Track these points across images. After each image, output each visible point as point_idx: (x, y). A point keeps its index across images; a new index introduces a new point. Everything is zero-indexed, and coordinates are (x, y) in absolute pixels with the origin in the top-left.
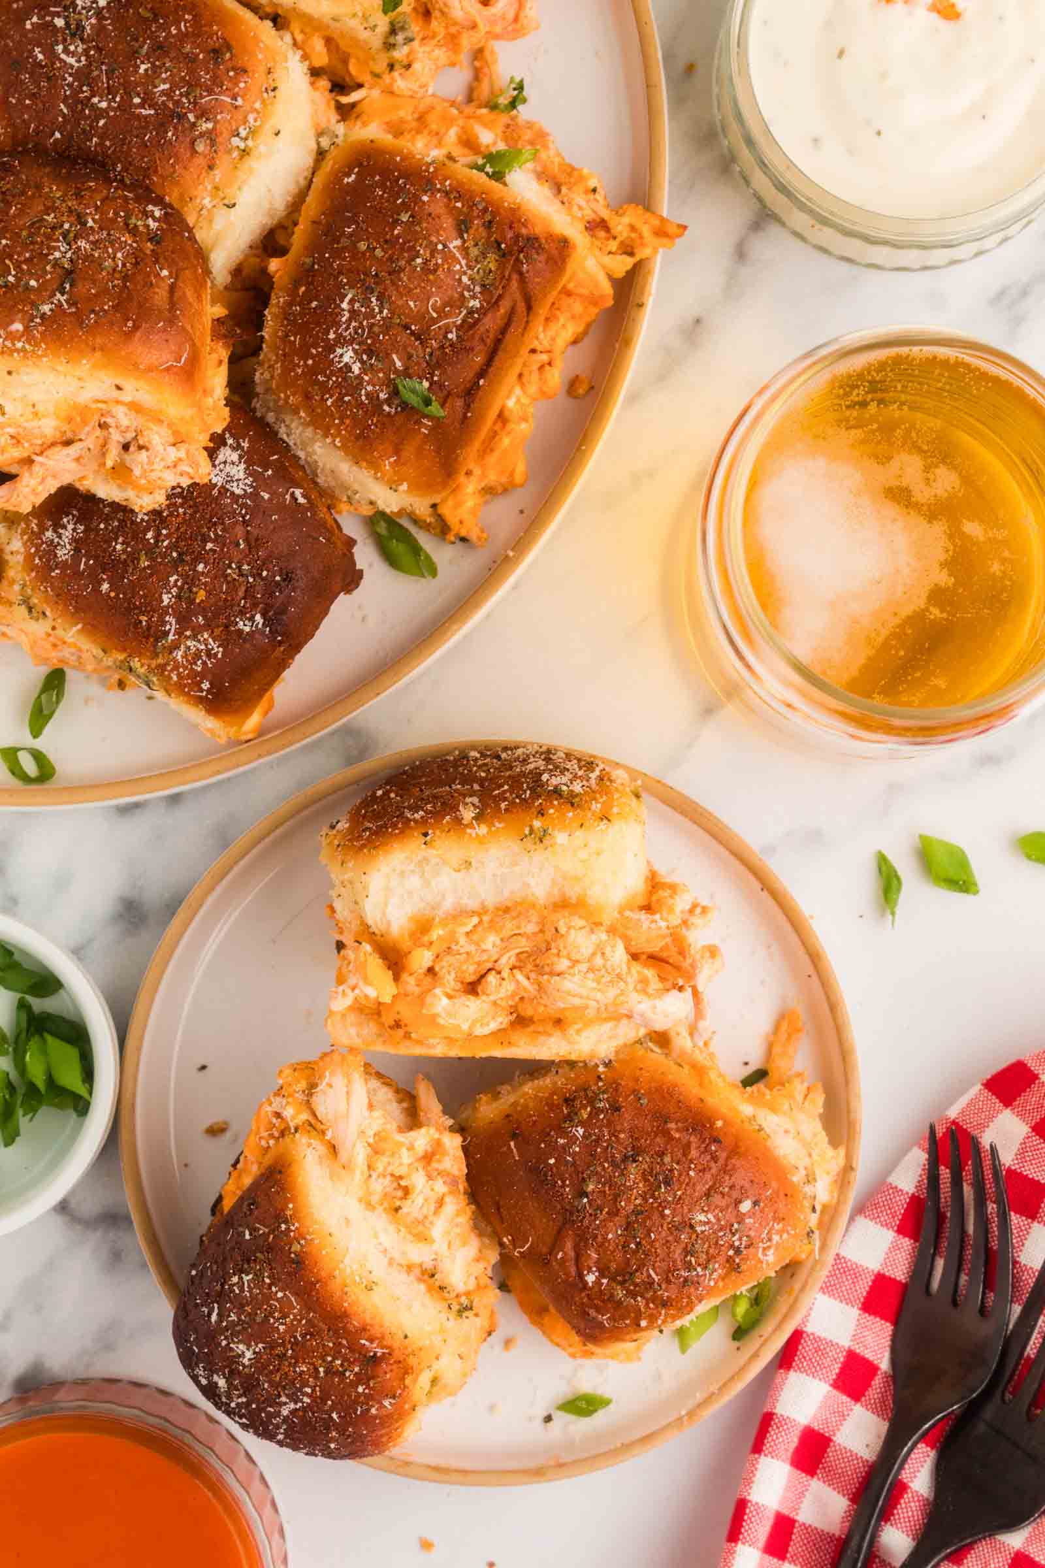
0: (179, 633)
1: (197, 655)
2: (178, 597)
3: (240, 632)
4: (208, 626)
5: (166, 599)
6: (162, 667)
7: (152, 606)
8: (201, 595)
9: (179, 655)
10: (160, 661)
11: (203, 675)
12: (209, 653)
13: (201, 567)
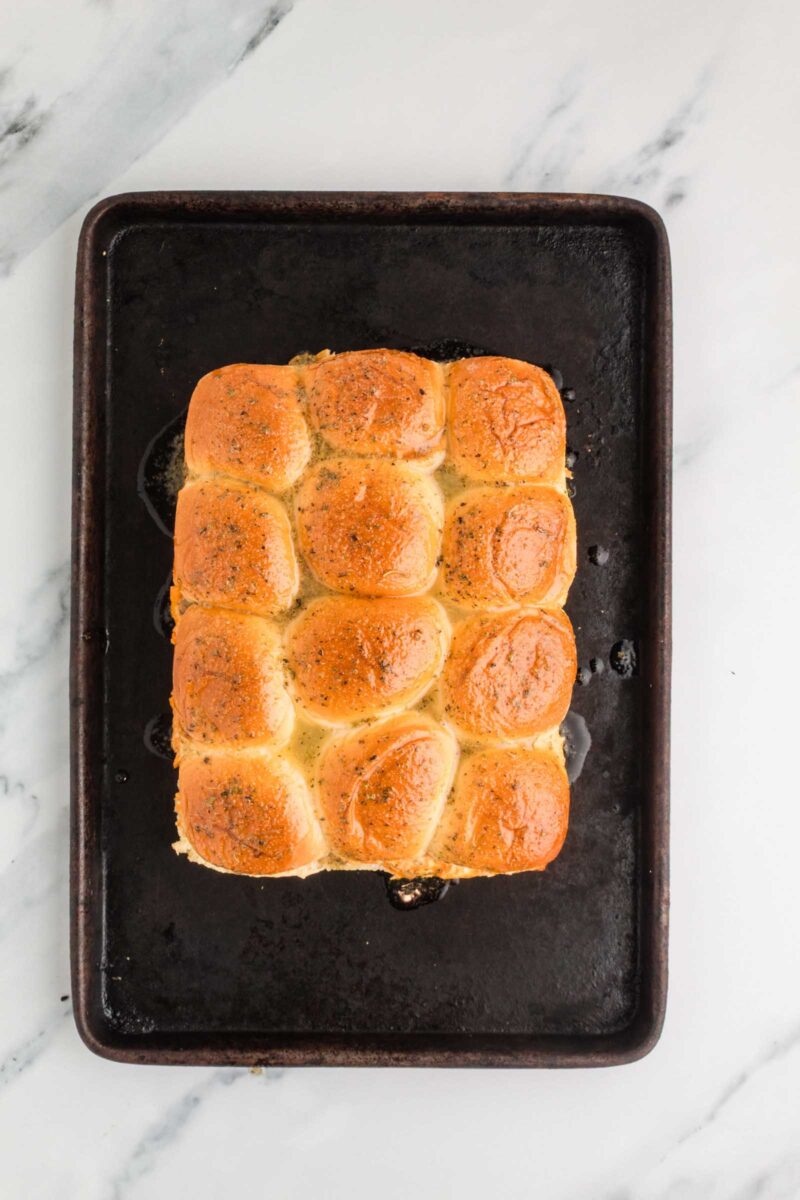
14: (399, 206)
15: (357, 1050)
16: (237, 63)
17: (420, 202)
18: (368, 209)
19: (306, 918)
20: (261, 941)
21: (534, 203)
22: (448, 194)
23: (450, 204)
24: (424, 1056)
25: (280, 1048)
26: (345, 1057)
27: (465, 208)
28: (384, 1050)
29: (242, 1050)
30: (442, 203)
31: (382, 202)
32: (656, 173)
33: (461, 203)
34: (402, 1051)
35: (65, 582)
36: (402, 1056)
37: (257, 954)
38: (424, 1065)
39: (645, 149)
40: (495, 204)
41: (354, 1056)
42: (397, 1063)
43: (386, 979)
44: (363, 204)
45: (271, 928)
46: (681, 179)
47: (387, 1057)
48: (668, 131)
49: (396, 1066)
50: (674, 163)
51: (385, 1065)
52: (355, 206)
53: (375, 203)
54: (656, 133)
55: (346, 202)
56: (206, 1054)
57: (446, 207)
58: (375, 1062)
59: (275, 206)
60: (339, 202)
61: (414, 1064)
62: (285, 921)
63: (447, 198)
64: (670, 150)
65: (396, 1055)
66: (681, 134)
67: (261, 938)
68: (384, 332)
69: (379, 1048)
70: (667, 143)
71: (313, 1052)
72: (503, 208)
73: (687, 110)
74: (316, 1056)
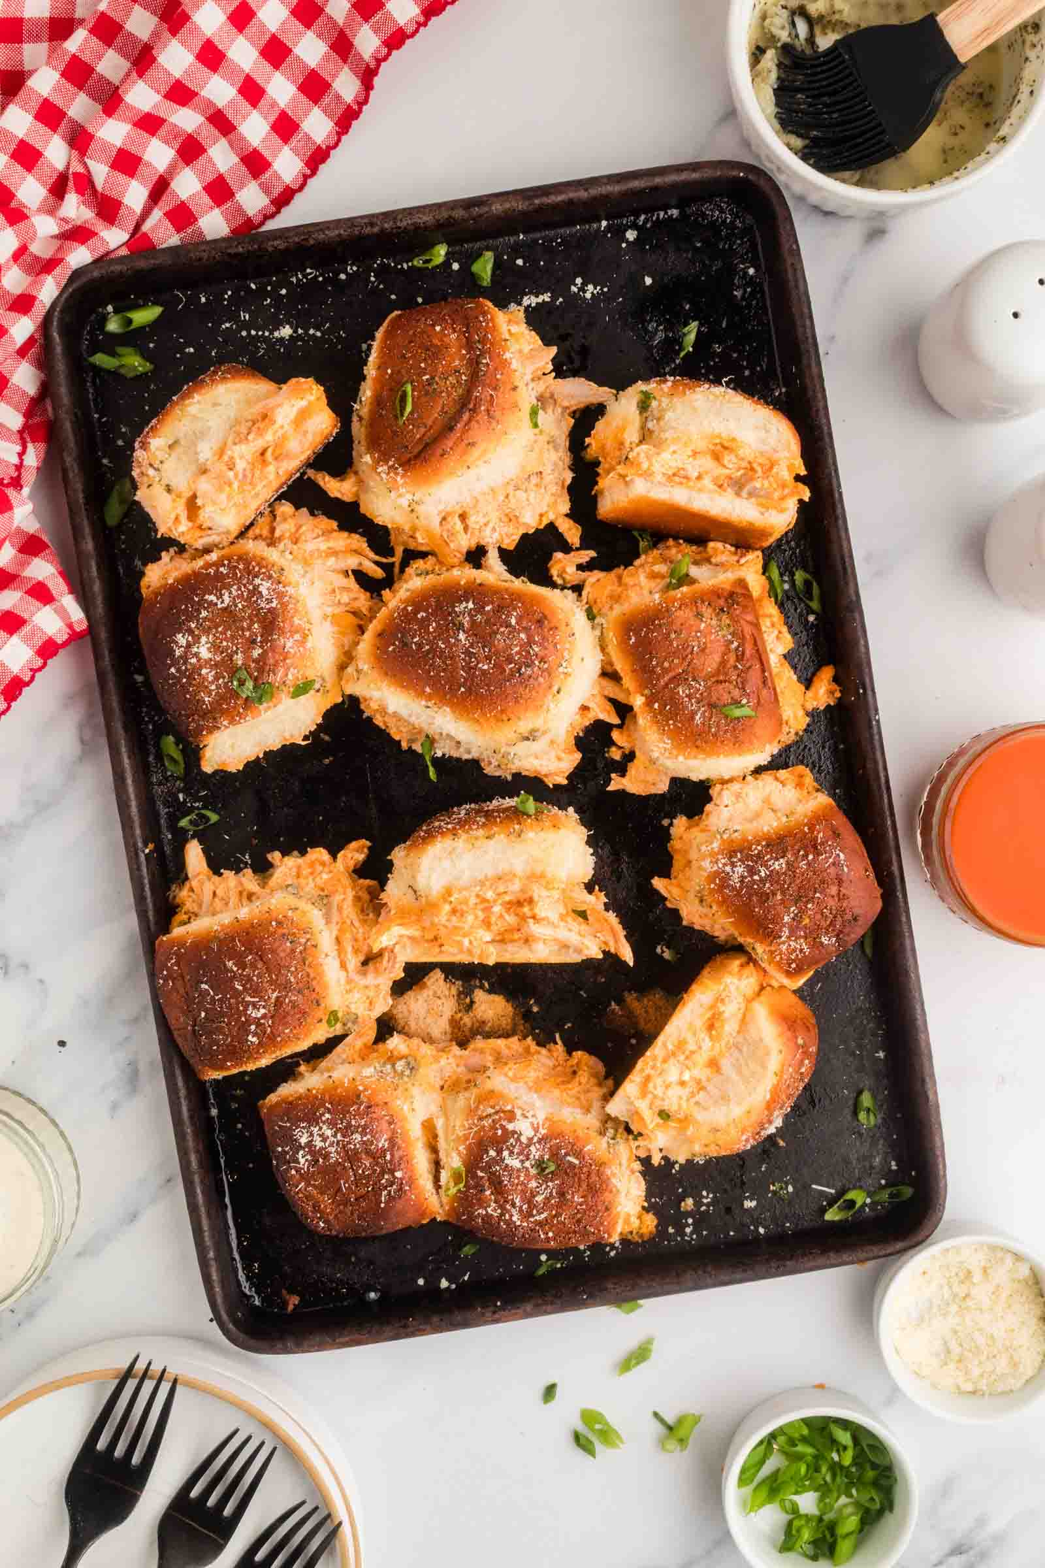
0: (788, 937)
1: (794, 950)
2: (793, 919)
3: (822, 943)
4: (806, 938)
5: (786, 919)
6: (772, 952)
7: (778, 919)
8: (806, 921)
9: (784, 947)
10: (773, 949)
11: (794, 961)
12: (801, 950)
13: (810, 906)
14: (555, 1297)
17: (530, 1304)
18: (595, 1286)
22: (494, 1321)
23: (491, 1309)
27: (472, 1307)
30: (502, 1310)
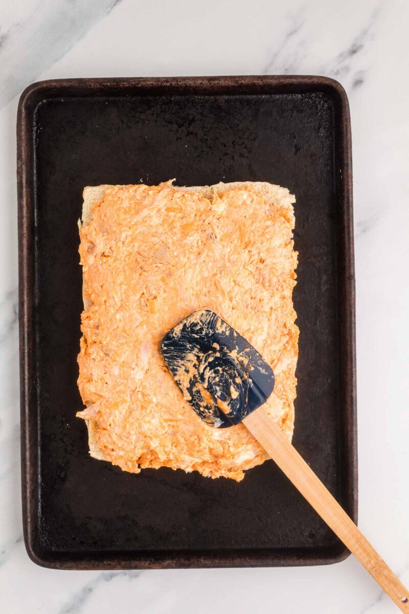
14: (177, 561)
15: (190, 87)
16: (112, 7)
17: (166, 563)
18: (195, 559)
19: (220, 159)
20: (246, 146)
21: (101, 564)
22: (149, 568)
23: (148, 562)
24: (152, 84)
25: (233, 87)
26: (196, 83)
27: (140, 560)
28: (175, 87)
29: (254, 85)
30: (153, 563)
31: (187, 562)
32: (347, 69)
33: (142, 563)
34: (165, 87)
35: (16, 299)
36: (164, 84)
37: (248, 138)
38: (152, 78)
39: (341, 55)
40: (123, 563)
41: (191, 83)
42: (167, 80)
43: (175, 126)
44: (197, 561)
45: (240, 153)
46: (361, 72)
47: (173, 83)
48: (354, 45)
49: (168, 78)
50: (358, 63)
51: (174, 79)
52: (202, 560)
53: (191, 562)
54: (347, 46)
55: (207, 562)
56: (274, 82)
57: (151, 561)
58: (179, 80)
59: (247, 559)
60: (211, 562)
61: (158, 79)
62: (233, 157)
63: (150, 566)
64: (356, 55)
65: (168, 84)
66: (361, 47)
67: (246, 147)
68: (185, 489)
69: (178, 88)
70: (354, 52)
71: (214, 84)
72: (118, 561)
73: (365, 33)
74: (213, 83)
